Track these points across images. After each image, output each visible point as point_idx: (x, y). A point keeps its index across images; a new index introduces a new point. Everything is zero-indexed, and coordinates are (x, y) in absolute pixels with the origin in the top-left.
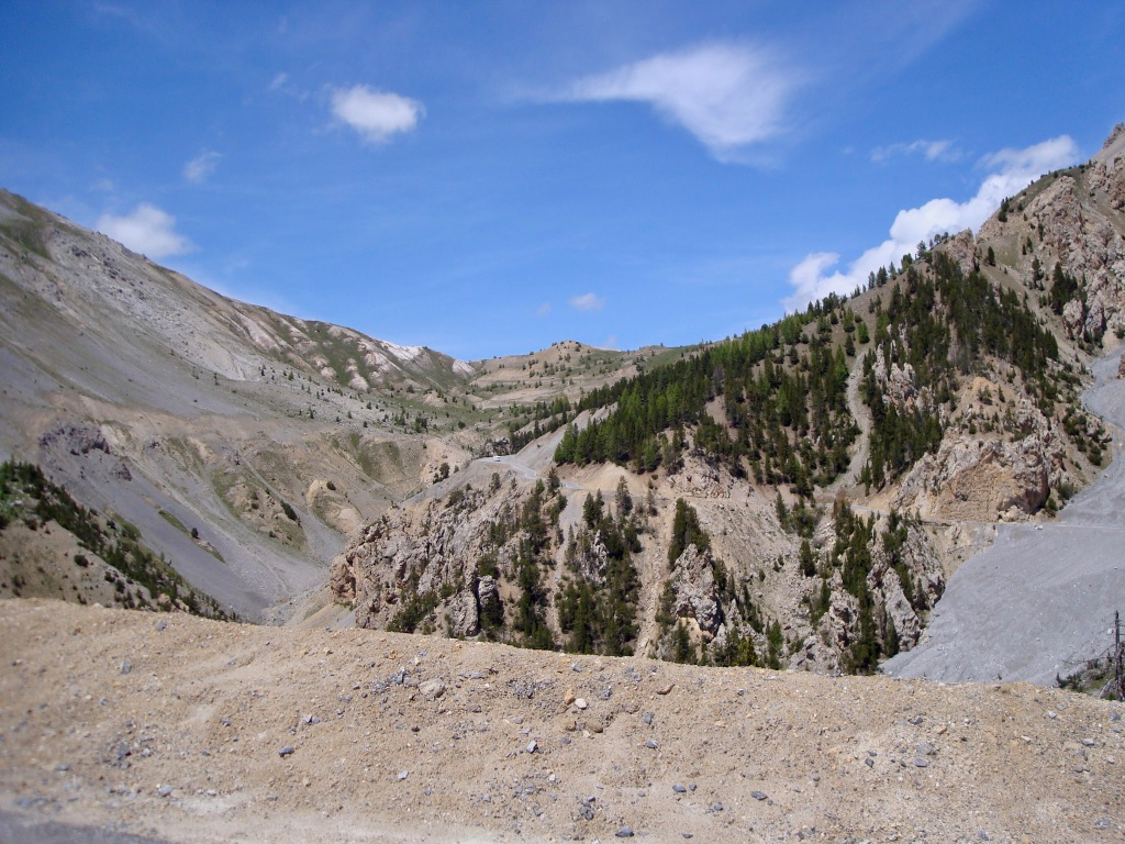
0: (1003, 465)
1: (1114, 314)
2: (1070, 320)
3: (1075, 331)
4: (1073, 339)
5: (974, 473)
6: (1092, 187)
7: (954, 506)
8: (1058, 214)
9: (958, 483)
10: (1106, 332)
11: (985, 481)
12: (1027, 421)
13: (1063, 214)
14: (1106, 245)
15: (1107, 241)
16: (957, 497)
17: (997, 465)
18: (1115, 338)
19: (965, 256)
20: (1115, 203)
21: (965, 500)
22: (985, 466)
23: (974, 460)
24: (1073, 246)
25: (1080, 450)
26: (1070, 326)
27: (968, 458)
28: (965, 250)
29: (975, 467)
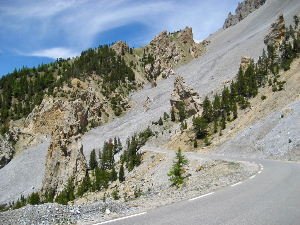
0: (62, 110)
1: (164, 70)
2: (146, 70)
3: (147, 74)
4: (146, 77)
5: (49, 113)
6: (178, 37)
7: (40, 127)
8: (160, 41)
9: (42, 117)
10: (159, 76)
11: (53, 117)
12: (84, 94)
13: (161, 41)
14: (173, 51)
15: (173, 50)
16: (41, 123)
17: (59, 110)
18: (162, 78)
19: (118, 49)
20: (183, 41)
21: (44, 125)
22: (55, 110)
23: (50, 107)
24: (157, 48)
25: (113, 110)
26: (146, 73)
27: (48, 107)
28: (119, 47)
29: (49, 111)
